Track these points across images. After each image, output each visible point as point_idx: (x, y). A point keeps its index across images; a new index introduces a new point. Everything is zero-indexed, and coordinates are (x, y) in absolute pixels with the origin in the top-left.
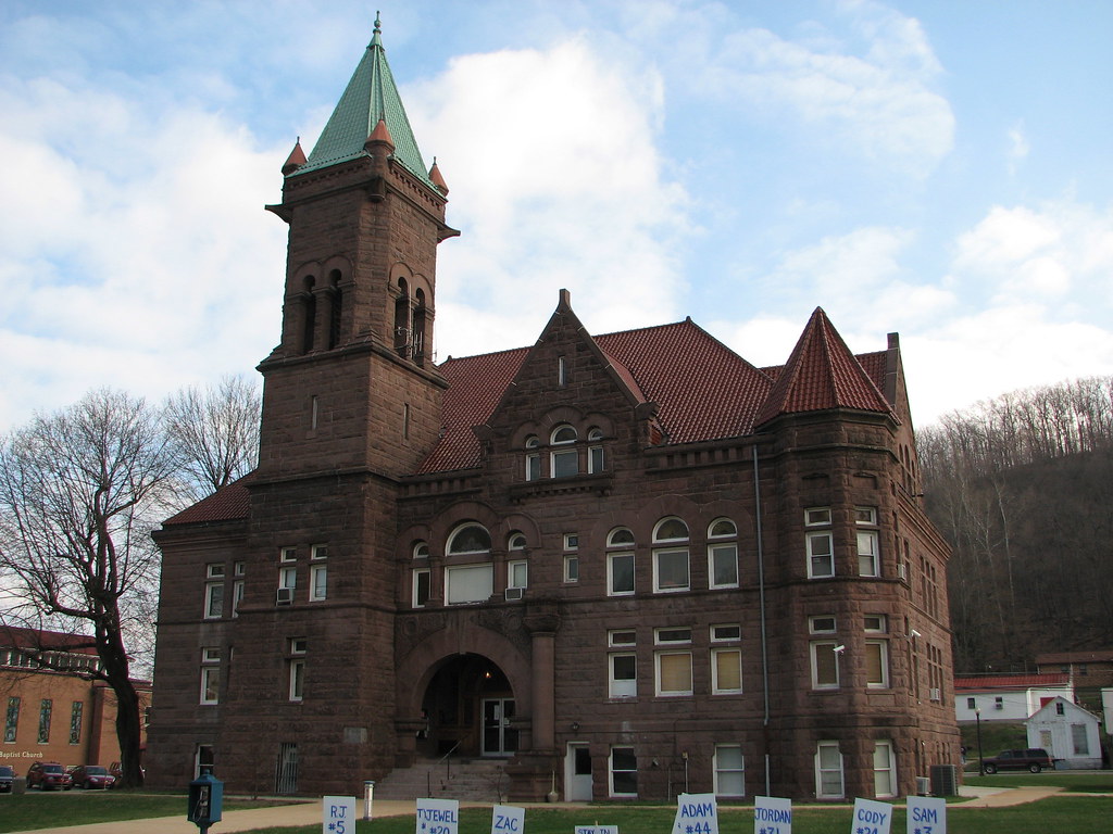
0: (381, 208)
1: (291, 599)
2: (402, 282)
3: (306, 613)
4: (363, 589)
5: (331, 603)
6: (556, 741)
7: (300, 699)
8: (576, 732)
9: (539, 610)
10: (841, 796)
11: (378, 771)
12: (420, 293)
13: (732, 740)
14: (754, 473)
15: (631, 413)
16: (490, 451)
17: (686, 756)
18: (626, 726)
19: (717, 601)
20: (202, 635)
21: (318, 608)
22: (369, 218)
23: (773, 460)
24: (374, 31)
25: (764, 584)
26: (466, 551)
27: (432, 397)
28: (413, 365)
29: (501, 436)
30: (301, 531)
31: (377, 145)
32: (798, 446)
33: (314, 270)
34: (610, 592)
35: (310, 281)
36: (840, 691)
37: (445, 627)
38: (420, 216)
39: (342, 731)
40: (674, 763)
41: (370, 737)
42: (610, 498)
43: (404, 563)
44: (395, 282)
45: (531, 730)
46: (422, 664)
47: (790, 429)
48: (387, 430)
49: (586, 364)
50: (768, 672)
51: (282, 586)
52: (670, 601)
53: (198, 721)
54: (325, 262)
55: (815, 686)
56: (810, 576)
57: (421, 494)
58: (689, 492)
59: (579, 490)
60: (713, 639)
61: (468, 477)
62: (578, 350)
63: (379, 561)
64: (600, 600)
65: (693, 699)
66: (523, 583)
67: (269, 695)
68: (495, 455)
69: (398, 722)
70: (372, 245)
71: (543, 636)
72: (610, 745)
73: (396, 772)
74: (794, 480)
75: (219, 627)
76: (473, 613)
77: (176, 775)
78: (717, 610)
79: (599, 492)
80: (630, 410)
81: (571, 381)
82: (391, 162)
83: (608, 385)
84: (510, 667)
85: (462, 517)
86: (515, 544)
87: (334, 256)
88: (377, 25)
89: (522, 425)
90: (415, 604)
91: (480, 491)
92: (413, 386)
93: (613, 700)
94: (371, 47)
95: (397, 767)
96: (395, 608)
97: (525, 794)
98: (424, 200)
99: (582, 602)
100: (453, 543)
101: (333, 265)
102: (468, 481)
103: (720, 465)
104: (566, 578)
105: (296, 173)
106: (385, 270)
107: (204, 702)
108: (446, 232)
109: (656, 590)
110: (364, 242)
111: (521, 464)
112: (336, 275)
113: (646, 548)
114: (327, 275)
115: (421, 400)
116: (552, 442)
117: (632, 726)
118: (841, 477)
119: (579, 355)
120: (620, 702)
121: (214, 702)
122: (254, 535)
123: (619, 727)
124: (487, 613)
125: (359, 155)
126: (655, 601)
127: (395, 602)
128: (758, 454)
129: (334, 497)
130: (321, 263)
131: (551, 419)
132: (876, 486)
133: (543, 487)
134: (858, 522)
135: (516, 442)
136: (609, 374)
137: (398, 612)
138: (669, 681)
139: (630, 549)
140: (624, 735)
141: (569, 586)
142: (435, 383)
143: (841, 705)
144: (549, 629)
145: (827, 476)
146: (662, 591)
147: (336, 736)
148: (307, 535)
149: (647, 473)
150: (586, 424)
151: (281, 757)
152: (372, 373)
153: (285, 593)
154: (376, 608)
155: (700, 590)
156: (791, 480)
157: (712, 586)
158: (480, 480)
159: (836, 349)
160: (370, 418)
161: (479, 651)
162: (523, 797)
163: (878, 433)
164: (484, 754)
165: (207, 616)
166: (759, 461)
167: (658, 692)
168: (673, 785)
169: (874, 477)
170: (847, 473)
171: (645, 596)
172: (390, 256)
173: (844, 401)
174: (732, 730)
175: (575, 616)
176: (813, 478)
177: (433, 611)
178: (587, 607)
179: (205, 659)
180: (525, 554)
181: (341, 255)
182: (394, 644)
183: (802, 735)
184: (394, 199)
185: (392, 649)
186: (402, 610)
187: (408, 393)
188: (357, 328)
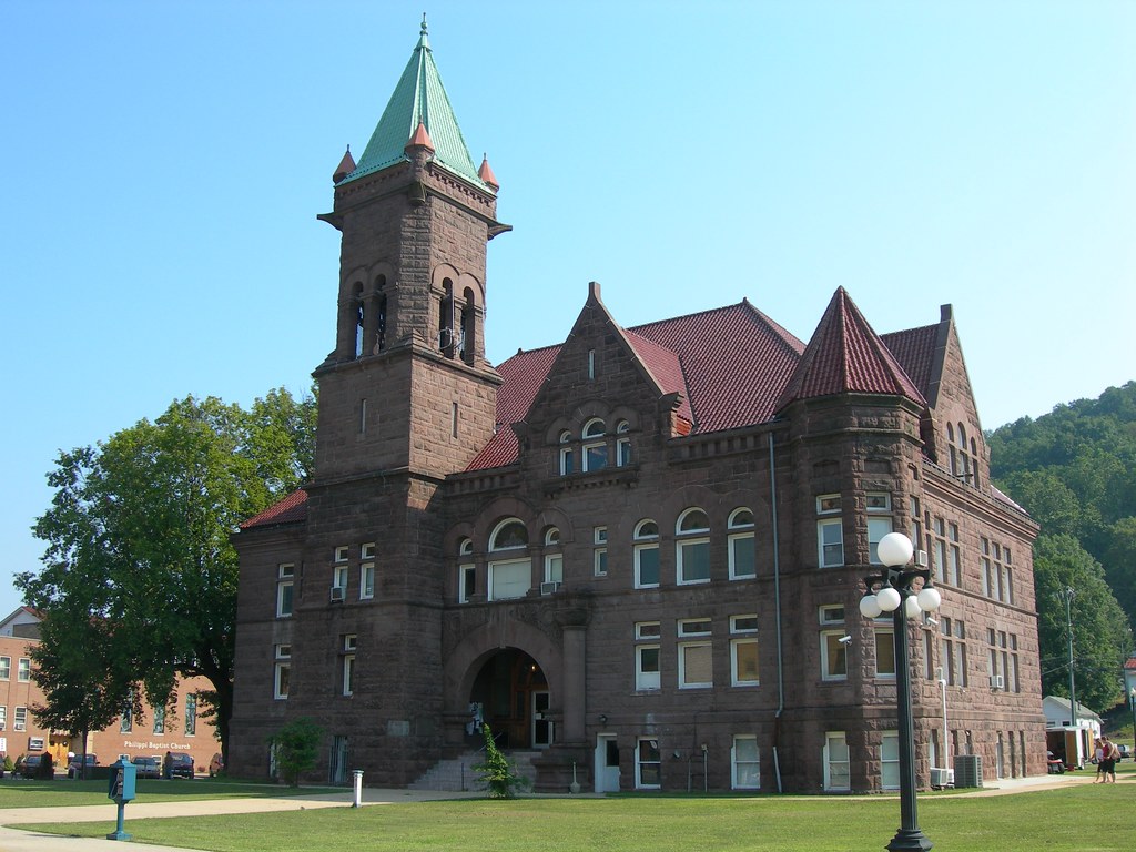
0: (421, 211)
1: (343, 597)
2: (447, 283)
3: (356, 610)
4: (406, 586)
5: (378, 601)
6: (586, 734)
7: (351, 693)
8: (605, 724)
9: (568, 604)
10: (847, 788)
11: (422, 762)
12: (468, 292)
13: (748, 731)
14: (769, 461)
15: (656, 404)
16: (527, 447)
17: (704, 747)
18: (650, 718)
19: (735, 592)
20: (275, 632)
21: (368, 605)
22: (410, 222)
23: (787, 446)
24: (421, 33)
25: (780, 574)
26: (508, 546)
27: (484, 393)
28: (460, 363)
29: (536, 431)
30: (351, 531)
31: (415, 149)
32: (810, 432)
33: (362, 276)
34: (637, 584)
35: (359, 287)
36: (848, 681)
37: (486, 622)
38: (466, 215)
39: (386, 724)
40: (694, 755)
41: (412, 730)
42: (636, 491)
43: (450, 559)
44: (438, 283)
45: (562, 722)
46: (466, 659)
47: (802, 416)
48: (433, 430)
49: (613, 357)
50: (783, 664)
51: (337, 585)
52: (691, 593)
53: (273, 715)
54: (371, 268)
55: (826, 676)
56: (822, 564)
57: (464, 492)
58: (710, 482)
59: (607, 483)
60: (733, 630)
61: (508, 473)
62: (607, 343)
63: (423, 559)
64: (627, 593)
65: (713, 691)
66: (559, 577)
67: (324, 690)
68: (532, 451)
69: (444, 715)
70: (414, 248)
71: (572, 629)
72: (636, 737)
73: (443, 763)
74: (805, 467)
75: (289, 625)
76: (512, 608)
77: (254, 765)
78: (736, 600)
79: (625, 485)
80: (654, 401)
81: (600, 374)
82: (430, 165)
83: (634, 376)
84: (545, 660)
85: (503, 514)
86: (552, 539)
87: (379, 261)
88: (424, 27)
89: (555, 420)
90: (462, 599)
91: (518, 487)
92: (461, 384)
93: (639, 692)
94: (418, 50)
95: (444, 758)
96: (442, 604)
97: (548, 785)
98: (470, 198)
99: (609, 595)
100: (497, 538)
101: (379, 269)
102: (508, 478)
103: (737, 454)
104: (597, 572)
105: (345, 181)
106: (428, 272)
107: (278, 696)
108: (495, 228)
109: (680, 581)
110: (406, 246)
111: (555, 459)
112: (382, 280)
113: (670, 540)
114: (373, 281)
115: (472, 398)
116: (585, 436)
117: (656, 718)
118: (851, 464)
119: (608, 348)
120: (648, 695)
121: (285, 697)
122: (312, 536)
123: (644, 719)
124: (525, 607)
125: (400, 160)
126: (678, 593)
127: (443, 598)
128: (774, 442)
129: (380, 498)
130: (369, 269)
131: (582, 413)
132: (890, 471)
133: (575, 481)
134: (868, 509)
135: (550, 438)
136: (635, 366)
137: (446, 608)
138: (691, 673)
139: (655, 541)
140: (648, 727)
141: (599, 580)
142: (486, 380)
143: (847, 696)
144: (580, 621)
145: (837, 463)
146: (686, 583)
147: (382, 730)
148: (356, 535)
149: (670, 464)
150: (614, 417)
151: (335, 748)
152: (413, 376)
153: (338, 591)
154: (420, 605)
155: (720, 581)
156: (802, 467)
157: (732, 576)
158: (518, 476)
159: (854, 330)
160: (413, 419)
161: (517, 645)
162: (546, 788)
163: (892, 416)
164: (535, 745)
165: (280, 614)
166: (774, 449)
167: (682, 684)
168: (692, 776)
169: (888, 462)
170: (857, 459)
171: (668, 587)
172: (432, 258)
173: (854, 385)
174: (748, 722)
175: (603, 609)
176: (824, 464)
177: (477, 606)
178: (615, 600)
179: (279, 656)
180: (559, 549)
181: (385, 259)
182: (442, 639)
183: (811, 727)
184: (435, 201)
185: (439, 643)
186: (450, 605)
187: (456, 392)
188: (400, 332)
